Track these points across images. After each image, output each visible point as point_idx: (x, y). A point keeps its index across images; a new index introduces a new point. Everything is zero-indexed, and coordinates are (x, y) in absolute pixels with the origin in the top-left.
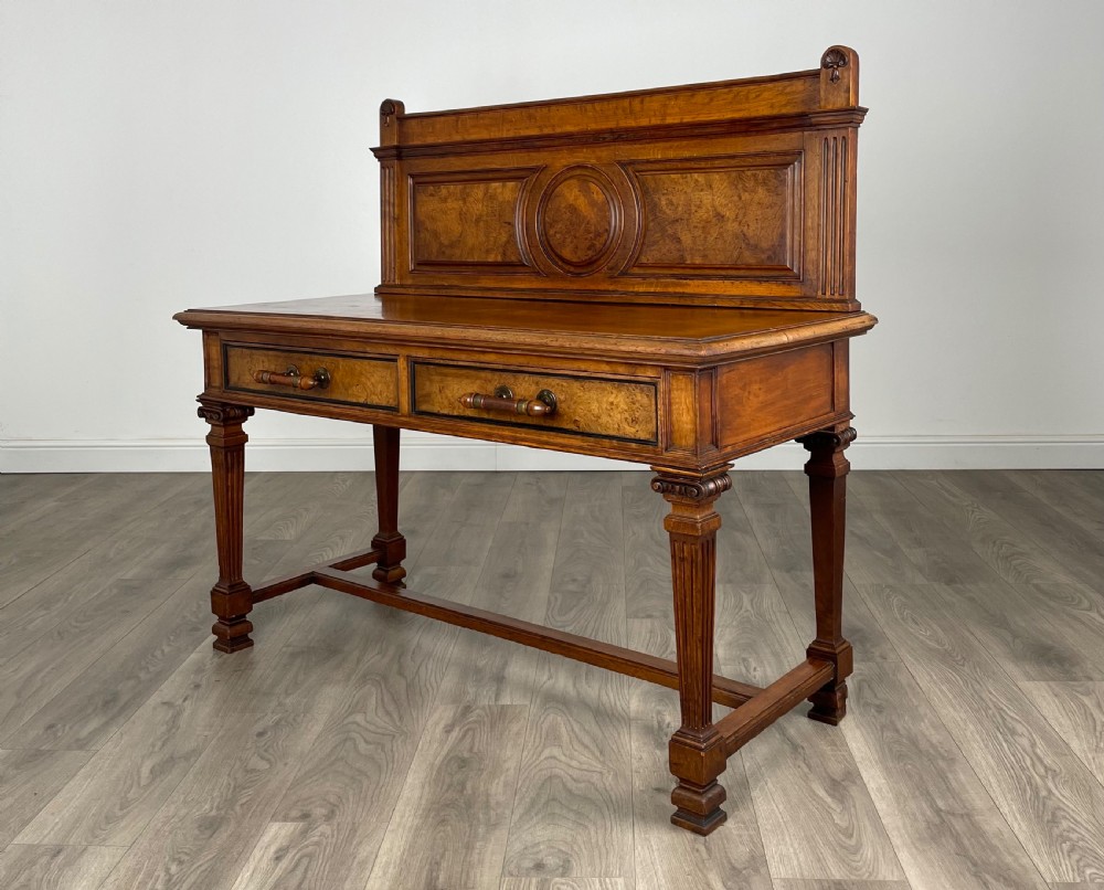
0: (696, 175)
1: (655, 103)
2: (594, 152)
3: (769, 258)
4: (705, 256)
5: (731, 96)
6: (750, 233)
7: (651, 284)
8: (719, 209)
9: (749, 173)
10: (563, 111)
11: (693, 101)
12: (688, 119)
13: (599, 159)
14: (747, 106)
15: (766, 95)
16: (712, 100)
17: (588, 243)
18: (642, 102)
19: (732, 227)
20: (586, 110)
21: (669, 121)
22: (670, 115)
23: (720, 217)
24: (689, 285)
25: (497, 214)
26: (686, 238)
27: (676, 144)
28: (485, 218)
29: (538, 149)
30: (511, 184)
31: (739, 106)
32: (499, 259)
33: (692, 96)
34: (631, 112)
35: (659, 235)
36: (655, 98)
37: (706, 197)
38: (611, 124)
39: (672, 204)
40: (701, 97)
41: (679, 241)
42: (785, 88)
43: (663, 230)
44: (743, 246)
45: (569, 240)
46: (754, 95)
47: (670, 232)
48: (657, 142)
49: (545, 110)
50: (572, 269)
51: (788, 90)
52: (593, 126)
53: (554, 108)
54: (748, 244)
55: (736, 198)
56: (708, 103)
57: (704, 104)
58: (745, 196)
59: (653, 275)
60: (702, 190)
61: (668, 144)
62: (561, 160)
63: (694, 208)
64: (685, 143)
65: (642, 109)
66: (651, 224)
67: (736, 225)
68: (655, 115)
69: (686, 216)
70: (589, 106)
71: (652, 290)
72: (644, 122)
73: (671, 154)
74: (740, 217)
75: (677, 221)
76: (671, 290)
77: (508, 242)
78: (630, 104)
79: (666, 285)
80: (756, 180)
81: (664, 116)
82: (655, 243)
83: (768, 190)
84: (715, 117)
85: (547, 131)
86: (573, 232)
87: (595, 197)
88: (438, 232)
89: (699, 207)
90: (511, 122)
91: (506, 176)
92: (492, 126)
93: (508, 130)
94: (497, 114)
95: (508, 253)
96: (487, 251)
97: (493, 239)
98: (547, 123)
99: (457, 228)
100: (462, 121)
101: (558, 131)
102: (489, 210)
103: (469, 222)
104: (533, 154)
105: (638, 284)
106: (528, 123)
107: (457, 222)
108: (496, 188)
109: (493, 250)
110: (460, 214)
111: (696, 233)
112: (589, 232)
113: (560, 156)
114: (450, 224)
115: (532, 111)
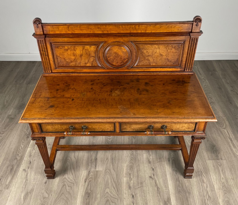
0: (155, 46)
1: (143, 27)
2: (122, 39)
3: (174, 63)
4: (156, 63)
5: (167, 26)
6: (169, 58)
8: (161, 53)
9: (170, 45)
10: (111, 27)
11: (155, 27)
12: (153, 32)
13: (124, 40)
14: (171, 29)
15: (177, 27)
16: (161, 27)
17: (121, 61)
18: (139, 26)
19: (165, 57)
20: (119, 27)
21: (147, 32)
22: (148, 30)
23: (162, 55)
25: (88, 54)
26: (151, 59)
27: (149, 37)
28: (84, 55)
30: (93, 47)
31: (169, 29)
32: (91, 65)
33: (155, 26)
34: (135, 29)
35: (143, 59)
37: (158, 51)
38: (129, 32)
39: (147, 52)
40: (158, 26)
41: (149, 60)
42: (182, 25)
43: (145, 58)
44: (167, 61)
45: (115, 61)
46: (173, 27)
47: (146, 58)
48: (143, 37)
49: (104, 26)
50: (115, 67)
51: (183, 26)
52: (122, 32)
53: (107, 26)
54: (168, 61)
55: (166, 51)
56: (160, 28)
57: (159, 28)
58: (169, 51)
59: (141, 68)
60: (157, 49)
61: (147, 38)
63: (154, 53)
64: (152, 37)
65: (139, 28)
66: (141, 57)
67: (166, 57)
68: (143, 30)
69: (152, 55)
70: (120, 26)
71: (140, 71)
72: (140, 32)
73: (148, 40)
74: (167, 55)
75: (149, 56)
77: (93, 61)
78: (135, 27)
79: (144, 70)
80: (172, 47)
81: (146, 30)
82: (142, 61)
83: (175, 49)
84: (162, 31)
85: (105, 32)
86: (116, 59)
87: (124, 50)
88: (65, 59)
89: (156, 53)
90: (91, 29)
91: (90, 44)
92: (83, 29)
93: (90, 31)
94: (85, 26)
95: (94, 64)
96: (86, 63)
97: (87, 60)
98: (105, 30)
99: (73, 58)
100: (70, 27)
101: (109, 32)
102: (85, 53)
103: (78, 56)
104: (101, 38)
105: (136, 70)
106: (98, 30)
107: (73, 56)
108: (87, 47)
109: (88, 63)
110: (74, 54)
111: (154, 58)
112: (121, 59)
113: (110, 39)
114: (70, 57)
115: (99, 26)
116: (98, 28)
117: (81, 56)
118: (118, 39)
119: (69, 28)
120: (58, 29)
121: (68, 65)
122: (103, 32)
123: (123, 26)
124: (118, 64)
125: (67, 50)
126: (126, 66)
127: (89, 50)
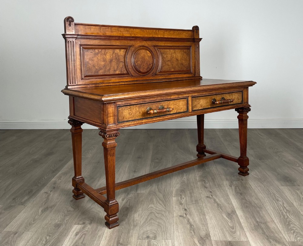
0: (172, 50)
3: (187, 69)
4: (175, 69)
6: (183, 63)
7: (162, 77)
8: (177, 58)
9: (182, 50)
10: (138, 30)
11: (170, 33)
12: (169, 37)
13: (148, 44)
14: (181, 35)
16: (174, 33)
17: (147, 67)
18: (159, 31)
19: (180, 62)
22: (165, 35)
23: (178, 60)
24: (171, 76)
25: (118, 59)
27: (167, 42)
28: (114, 60)
29: (131, 40)
30: (122, 50)
31: (179, 35)
32: (120, 73)
34: (156, 33)
35: (164, 64)
36: (162, 30)
38: (151, 36)
39: (167, 57)
41: (169, 65)
44: (182, 66)
45: (142, 66)
46: (182, 33)
47: (167, 63)
48: (163, 42)
49: (132, 29)
50: (141, 74)
52: (146, 36)
53: (134, 29)
55: (180, 56)
57: (172, 34)
59: (163, 74)
60: (173, 54)
61: (165, 42)
62: (138, 44)
64: (169, 42)
65: (159, 33)
66: (163, 62)
68: (162, 35)
69: (170, 60)
70: (145, 30)
71: (163, 78)
72: (159, 36)
73: (166, 45)
74: (181, 60)
75: (168, 61)
76: (167, 77)
77: (122, 67)
79: (166, 76)
80: (184, 52)
81: (164, 35)
83: (186, 54)
84: (174, 37)
85: (133, 35)
86: (143, 64)
87: (149, 55)
88: (95, 65)
89: (173, 57)
90: (121, 31)
91: (120, 47)
92: (114, 31)
93: (120, 34)
94: (116, 28)
95: (123, 71)
96: (115, 71)
97: (117, 67)
98: (133, 33)
99: (103, 63)
100: (102, 29)
101: (136, 36)
102: (115, 58)
103: (107, 62)
104: (129, 42)
105: (160, 77)
106: (127, 33)
107: (103, 61)
108: (117, 51)
109: (117, 70)
110: (104, 59)
111: (172, 63)
112: (147, 64)
113: (137, 43)
114: (100, 62)
115: (128, 29)
116: (127, 31)
117: (111, 61)
118: (143, 43)
119: (100, 30)
120: (90, 29)
121: (96, 74)
122: (131, 35)
123: (147, 30)
124: (145, 69)
125: (97, 54)
126: (151, 73)
127: (119, 54)
